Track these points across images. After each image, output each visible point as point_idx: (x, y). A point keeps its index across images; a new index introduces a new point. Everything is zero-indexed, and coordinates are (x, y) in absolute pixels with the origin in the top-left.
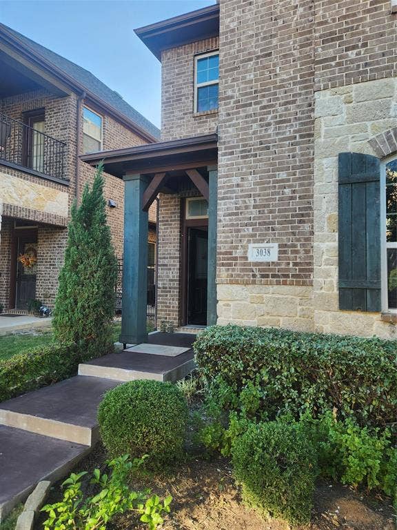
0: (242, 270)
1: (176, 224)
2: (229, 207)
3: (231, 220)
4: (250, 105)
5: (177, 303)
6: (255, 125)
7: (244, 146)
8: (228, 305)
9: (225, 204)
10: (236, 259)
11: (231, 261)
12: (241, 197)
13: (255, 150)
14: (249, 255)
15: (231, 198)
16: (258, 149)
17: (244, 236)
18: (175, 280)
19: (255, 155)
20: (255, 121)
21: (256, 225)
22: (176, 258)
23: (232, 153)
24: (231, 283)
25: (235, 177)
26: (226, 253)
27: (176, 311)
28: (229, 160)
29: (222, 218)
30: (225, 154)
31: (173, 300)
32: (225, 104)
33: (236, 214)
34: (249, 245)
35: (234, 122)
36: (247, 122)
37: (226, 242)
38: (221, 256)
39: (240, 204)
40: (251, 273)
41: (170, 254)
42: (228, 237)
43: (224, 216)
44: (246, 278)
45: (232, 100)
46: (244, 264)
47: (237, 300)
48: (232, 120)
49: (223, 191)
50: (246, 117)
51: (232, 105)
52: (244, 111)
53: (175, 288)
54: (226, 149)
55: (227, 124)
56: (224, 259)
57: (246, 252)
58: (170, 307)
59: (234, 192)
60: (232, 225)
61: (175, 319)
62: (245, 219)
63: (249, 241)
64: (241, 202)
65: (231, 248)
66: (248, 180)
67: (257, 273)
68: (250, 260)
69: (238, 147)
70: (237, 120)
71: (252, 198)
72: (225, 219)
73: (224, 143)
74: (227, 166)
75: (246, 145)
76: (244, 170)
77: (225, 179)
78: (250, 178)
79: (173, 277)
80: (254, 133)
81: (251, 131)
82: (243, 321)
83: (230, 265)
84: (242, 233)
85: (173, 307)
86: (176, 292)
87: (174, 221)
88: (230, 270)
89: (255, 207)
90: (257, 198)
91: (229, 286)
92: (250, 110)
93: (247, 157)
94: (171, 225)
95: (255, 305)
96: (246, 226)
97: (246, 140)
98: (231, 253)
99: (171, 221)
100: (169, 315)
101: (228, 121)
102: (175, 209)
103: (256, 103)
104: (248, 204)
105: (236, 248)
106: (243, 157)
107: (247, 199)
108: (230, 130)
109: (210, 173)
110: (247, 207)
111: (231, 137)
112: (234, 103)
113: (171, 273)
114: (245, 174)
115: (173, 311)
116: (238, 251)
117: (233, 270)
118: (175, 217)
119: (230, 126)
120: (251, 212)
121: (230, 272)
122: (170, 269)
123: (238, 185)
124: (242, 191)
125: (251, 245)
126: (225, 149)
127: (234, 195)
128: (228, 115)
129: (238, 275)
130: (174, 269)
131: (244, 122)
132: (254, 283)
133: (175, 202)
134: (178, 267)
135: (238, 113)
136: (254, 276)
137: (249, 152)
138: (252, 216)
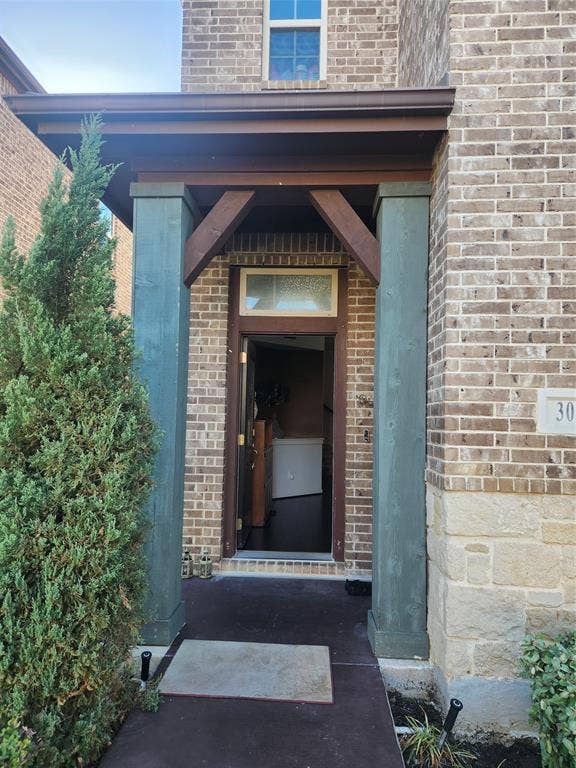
0: (521, 456)
1: (220, 325)
2: (483, 290)
3: (485, 323)
4: (538, 34)
5: (219, 504)
6: (551, 88)
7: (522, 135)
8: (482, 549)
9: (469, 280)
10: (501, 425)
11: (486, 430)
12: (516, 264)
13: (553, 148)
14: (539, 416)
15: (483, 265)
16: (561, 147)
17: (525, 367)
18: (215, 453)
19: (554, 163)
20: (553, 77)
21: (557, 340)
22: (217, 401)
23: (489, 150)
24: (490, 487)
25: (496, 214)
26: (473, 409)
27: (214, 524)
28: (479, 166)
29: (461, 316)
30: (468, 151)
31: (209, 497)
32: (469, 24)
33: (501, 309)
34: (539, 391)
35: (494, 70)
36: (530, 77)
37: (473, 380)
38: (459, 417)
39: (512, 283)
40: (545, 466)
41: (202, 391)
42: (479, 367)
43: (466, 311)
44: (530, 477)
45: (488, 17)
46: (526, 441)
47: (509, 535)
48: (487, 64)
49: (462, 245)
50: (527, 62)
51: (487, 27)
52: (522, 48)
53: (214, 470)
54: (471, 136)
55: (475, 73)
56: (468, 425)
57: (528, 409)
58: (199, 514)
59: (495, 250)
60: (491, 336)
61: (213, 541)
62: (526, 322)
63: (538, 381)
64: (514, 279)
65: (487, 395)
66: (532, 223)
67: (562, 466)
68: (541, 430)
69: (506, 135)
70: (502, 66)
71: (545, 271)
72: (468, 320)
73: (467, 121)
74: (475, 182)
75: (528, 134)
76: (523, 197)
77: (470, 216)
78: (540, 217)
79: (210, 444)
80: (549, 106)
81: (540, 101)
82: (526, 590)
83: (485, 440)
84: (518, 359)
85: (209, 514)
86: (217, 480)
87: (213, 316)
88: (486, 456)
89: (553, 293)
90: (560, 273)
91: (484, 497)
92: (538, 48)
93: (530, 163)
94: (206, 325)
95: (558, 549)
96: (530, 341)
97: (525, 119)
98: (487, 410)
99: (206, 316)
100: (198, 532)
101: (475, 66)
102: (215, 290)
103: (554, 34)
104: (536, 285)
105: (503, 396)
106: (519, 164)
107: (531, 272)
108: (484, 89)
109: (385, 202)
110: (531, 293)
111: (486, 107)
112: (494, 23)
113: (203, 435)
114: (525, 206)
115: (207, 524)
116: (507, 405)
117: (495, 455)
118: (216, 308)
119: (482, 80)
120: (544, 306)
121: (485, 460)
122: (201, 427)
123: (506, 235)
124: (516, 249)
125: (543, 392)
126: (469, 138)
127: (495, 258)
128: (479, 50)
129: (509, 470)
130: (211, 427)
131: (523, 74)
132: (555, 489)
133: (216, 273)
134: (223, 421)
135: (506, 49)
136: (553, 472)
137: (537, 151)
138: (546, 317)
